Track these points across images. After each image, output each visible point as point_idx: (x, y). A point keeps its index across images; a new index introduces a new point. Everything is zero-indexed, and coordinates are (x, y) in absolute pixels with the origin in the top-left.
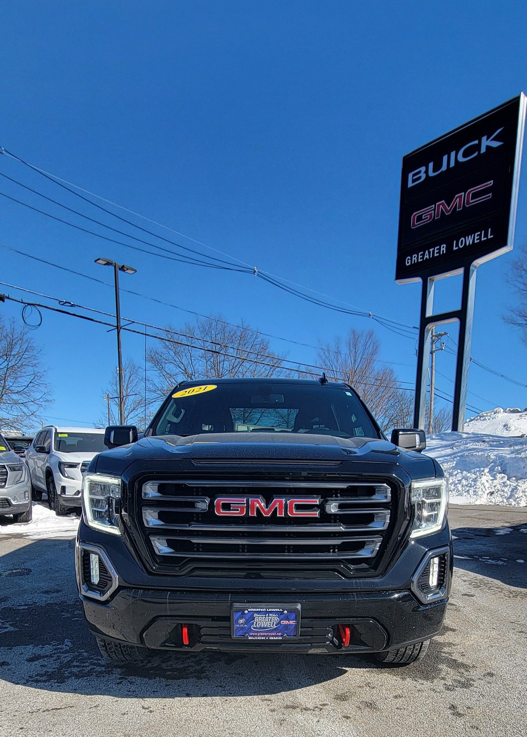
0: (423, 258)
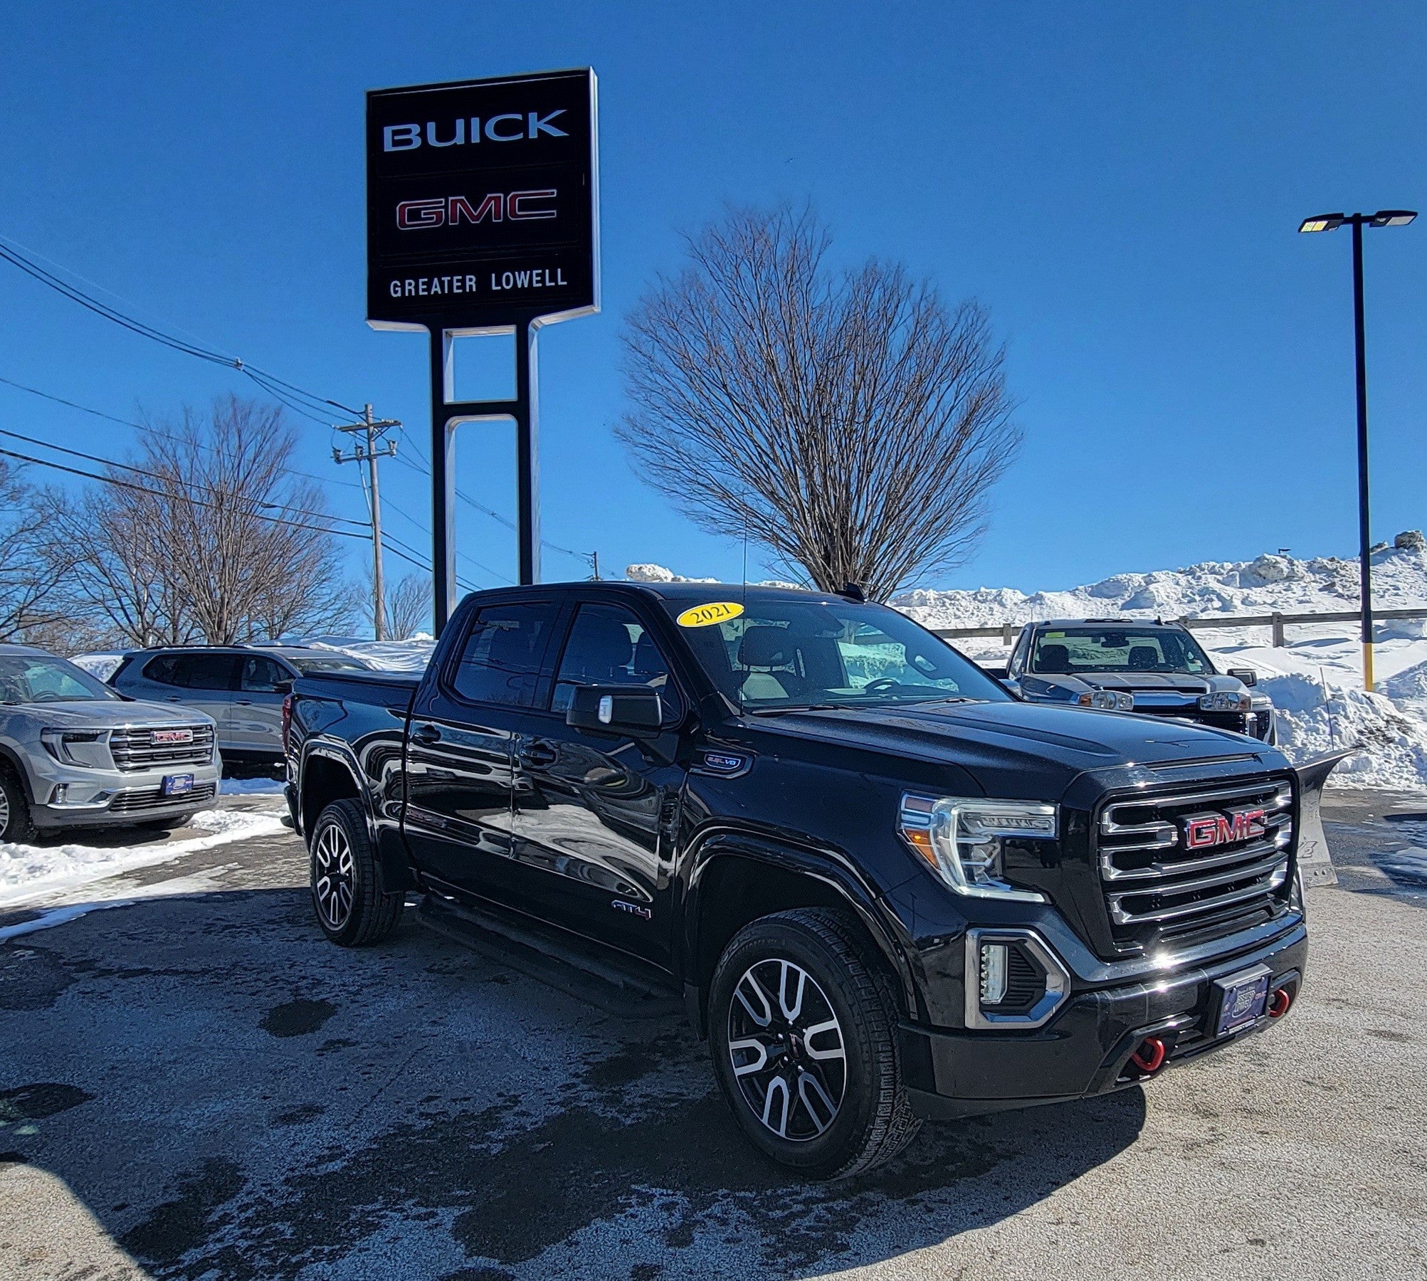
0: (428, 290)
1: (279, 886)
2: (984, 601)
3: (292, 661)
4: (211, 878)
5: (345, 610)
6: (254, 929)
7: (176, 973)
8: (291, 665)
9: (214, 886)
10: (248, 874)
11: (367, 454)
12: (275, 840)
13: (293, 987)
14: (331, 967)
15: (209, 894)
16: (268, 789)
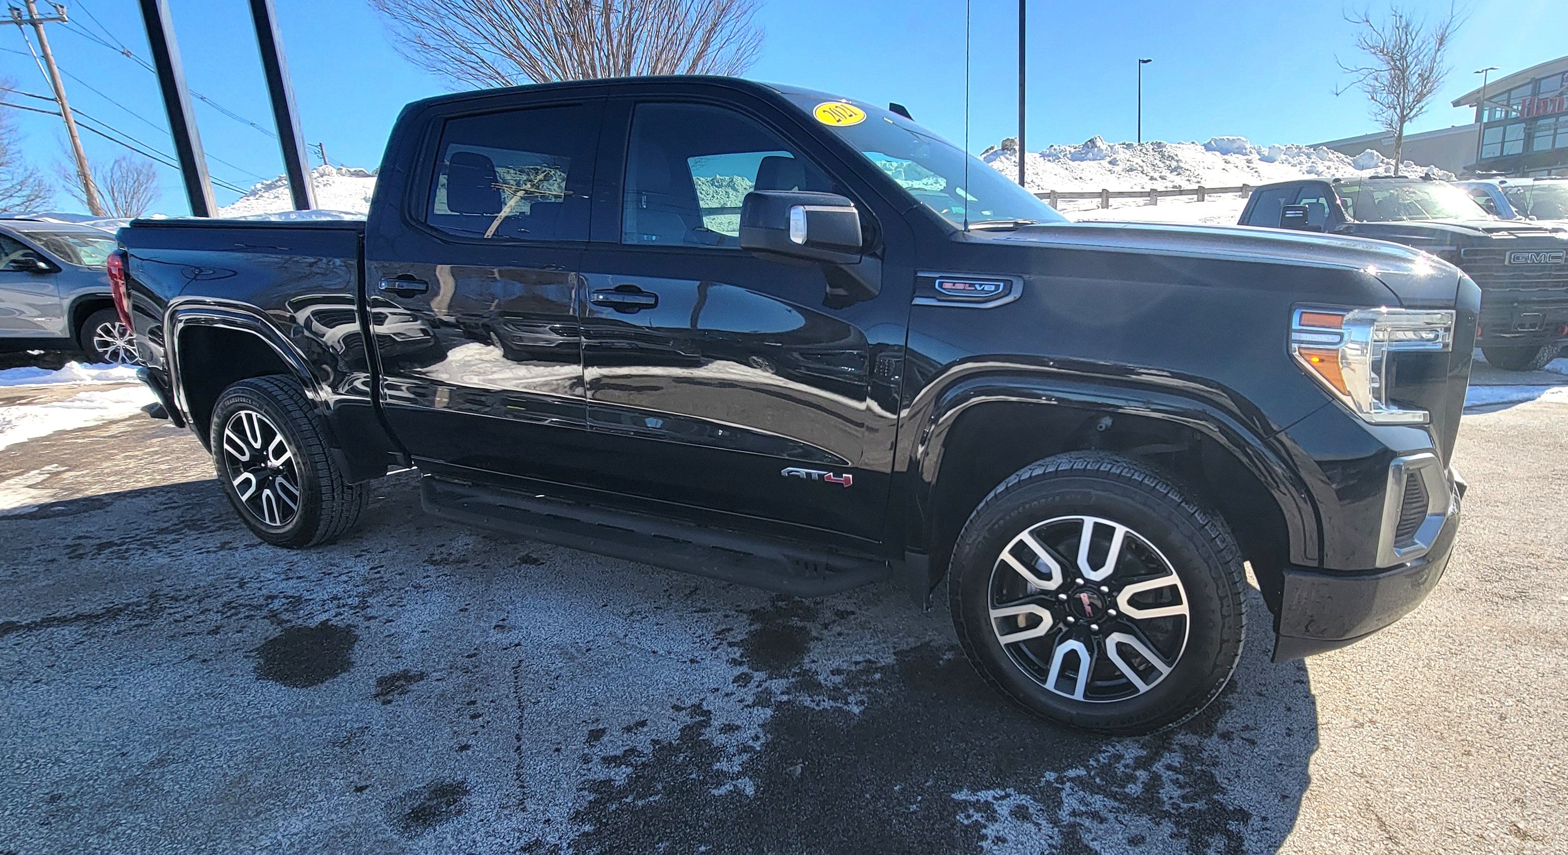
1: (140, 486)
2: (720, 186)
3: (27, 234)
4: (29, 486)
5: (37, 197)
6: (146, 544)
7: (63, 621)
8: (28, 238)
9: (44, 497)
10: (83, 476)
11: (28, 18)
12: (92, 433)
13: (265, 612)
14: (300, 578)
15: (42, 507)
16: (38, 378)
